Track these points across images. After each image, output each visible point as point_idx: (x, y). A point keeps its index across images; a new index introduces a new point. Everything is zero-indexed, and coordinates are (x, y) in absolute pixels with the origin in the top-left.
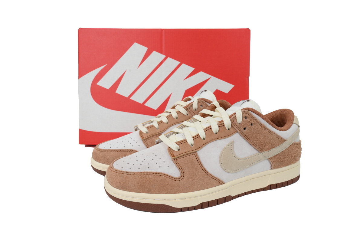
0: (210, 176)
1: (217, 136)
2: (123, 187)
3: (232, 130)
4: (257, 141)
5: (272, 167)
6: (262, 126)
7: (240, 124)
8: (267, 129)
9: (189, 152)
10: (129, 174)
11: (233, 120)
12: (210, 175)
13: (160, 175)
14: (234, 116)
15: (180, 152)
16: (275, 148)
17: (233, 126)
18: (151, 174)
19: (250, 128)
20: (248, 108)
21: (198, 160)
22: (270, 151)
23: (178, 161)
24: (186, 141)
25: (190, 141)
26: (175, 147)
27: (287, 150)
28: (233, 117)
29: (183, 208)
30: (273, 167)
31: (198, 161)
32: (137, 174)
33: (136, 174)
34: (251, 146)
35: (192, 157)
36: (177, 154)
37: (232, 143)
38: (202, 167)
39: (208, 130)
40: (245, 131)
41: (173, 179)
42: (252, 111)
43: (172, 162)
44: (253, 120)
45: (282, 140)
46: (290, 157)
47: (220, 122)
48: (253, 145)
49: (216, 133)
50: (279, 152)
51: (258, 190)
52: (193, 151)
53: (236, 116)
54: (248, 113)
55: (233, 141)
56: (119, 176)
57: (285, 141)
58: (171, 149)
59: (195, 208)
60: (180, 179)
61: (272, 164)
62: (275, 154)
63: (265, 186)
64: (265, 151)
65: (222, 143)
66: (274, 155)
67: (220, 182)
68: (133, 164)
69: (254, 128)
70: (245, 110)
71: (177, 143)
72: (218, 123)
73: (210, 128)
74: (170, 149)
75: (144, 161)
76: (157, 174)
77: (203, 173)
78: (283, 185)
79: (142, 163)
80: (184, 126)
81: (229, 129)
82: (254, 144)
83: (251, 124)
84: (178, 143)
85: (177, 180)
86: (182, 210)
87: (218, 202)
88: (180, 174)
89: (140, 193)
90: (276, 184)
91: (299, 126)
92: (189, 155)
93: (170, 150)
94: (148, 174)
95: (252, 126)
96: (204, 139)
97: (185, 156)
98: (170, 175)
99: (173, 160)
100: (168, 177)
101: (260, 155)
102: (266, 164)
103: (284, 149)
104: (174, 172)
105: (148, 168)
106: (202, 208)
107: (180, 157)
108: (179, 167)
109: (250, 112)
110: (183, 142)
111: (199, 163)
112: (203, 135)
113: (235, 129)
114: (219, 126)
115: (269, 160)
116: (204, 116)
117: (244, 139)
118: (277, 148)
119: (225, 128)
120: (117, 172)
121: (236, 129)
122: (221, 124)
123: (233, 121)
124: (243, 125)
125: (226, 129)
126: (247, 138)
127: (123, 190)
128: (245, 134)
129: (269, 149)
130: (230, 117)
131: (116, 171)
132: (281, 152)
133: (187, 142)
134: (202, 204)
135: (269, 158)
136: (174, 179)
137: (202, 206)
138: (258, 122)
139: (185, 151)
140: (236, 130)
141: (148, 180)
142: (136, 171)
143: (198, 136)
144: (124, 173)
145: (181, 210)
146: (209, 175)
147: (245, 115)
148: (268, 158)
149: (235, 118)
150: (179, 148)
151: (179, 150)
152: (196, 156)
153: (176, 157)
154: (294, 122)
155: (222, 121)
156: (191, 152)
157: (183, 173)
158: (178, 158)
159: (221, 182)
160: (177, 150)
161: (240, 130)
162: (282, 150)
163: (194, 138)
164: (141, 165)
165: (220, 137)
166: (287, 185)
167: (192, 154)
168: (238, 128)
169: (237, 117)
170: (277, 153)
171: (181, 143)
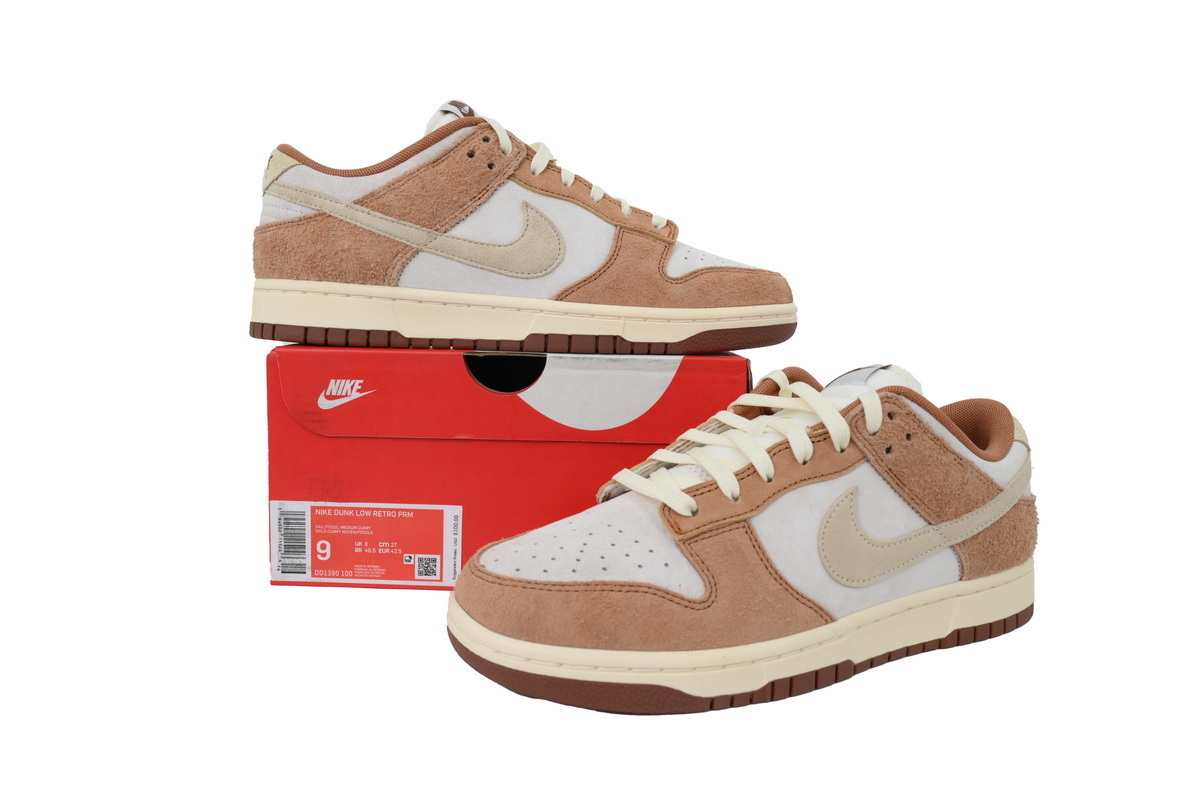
0: (796, 595)
1: (807, 471)
2: (527, 630)
3: (852, 453)
4: (924, 489)
5: (963, 573)
6: (938, 443)
7: (874, 434)
8: (953, 453)
9: (727, 521)
10: (547, 587)
11: (854, 421)
12: (794, 593)
13: (646, 590)
14: (857, 410)
15: (700, 519)
16: (974, 512)
17: (856, 440)
18: (615, 588)
19: (906, 447)
20: (895, 387)
21: (755, 543)
22: (959, 521)
23: (697, 547)
24: (714, 486)
25: (729, 486)
26: (683, 504)
27: (1006, 520)
28: (853, 413)
29: (716, 698)
30: (966, 571)
31: (757, 547)
32: (572, 588)
33: (568, 588)
34: (905, 505)
35: (738, 535)
36: (691, 527)
37: (853, 493)
38: (770, 568)
39: (781, 451)
40: (889, 456)
41: (686, 603)
42: (907, 397)
43: (677, 552)
44: (911, 423)
45: (993, 489)
46: (1014, 542)
47: (814, 428)
48: (913, 500)
49: (805, 463)
50: (985, 526)
51: (924, 648)
52: (741, 517)
53: (863, 410)
54: (897, 403)
55: (856, 488)
56: (514, 595)
57: (1001, 491)
58: (670, 509)
59: (751, 698)
60: (707, 604)
61: (965, 564)
62: (976, 532)
63: (943, 634)
64: (948, 520)
65: (821, 495)
66: (970, 535)
67: (824, 615)
68: (553, 559)
69: (916, 447)
70: (890, 394)
71: (688, 491)
72: (809, 430)
73: (784, 446)
74: (665, 509)
75: (584, 548)
76: (633, 589)
77: (773, 586)
78: (994, 632)
79: (580, 556)
80: (690, 445)
81: (842, 451)
82: (915, 498)
83: (908, 437)
84: (692, 491)
85: (698, 606)
86: (715, 703)
87: (817, 680)
88: (703, 589)
89: (585, 647)
90: (975, 629)
91: (1029, 450)
92: (727, 529)
93: (667, 513)
94: (605, 588)
95: (910, 442)
96: (770, 480)
97: (715, 532)
98: (674, 589)
99: (681, 544)
100: (669, 597)
101: (933, 534)
102: (948, 562)
103: (998, 518)
104: (687, 582)
105: (604, 569)
106: (773, 699)
107: (701, 537)
108: (701, 565)
109: (904, 398)
110: (707, 489)
111: (761, 554)
112: (765, 467)
113: (860, 450)
114: (814, 439)
115: (957, 548)
116: (750, 412)
117: (884, 483)
118: (979, 510)
119: (832, 445)
120: (503, 582)
121: (864, 449)
122: (820, 435)
123: (853, 424)
124: (885, 439)
125: (835, 451)
126: (896, 479)
127: (527, 640)
128: (890, 467)
129: (957, 515)
130: (844, 413)
131: (498, 581)
132: (990, 523)
133: (717, 488)
134: (773, 684)
135: (958, 544)
136: (689, 604)
137: (774, 691)
138: (927, 430)
139: (715, 516)
140: (863, 453)
141: (608, 608)
142: (566, 577)
143: (751, 471)
144: (529, 586)
145: (712, 704)
146: (791, 591)
147: (890, 408)
148: (954, 542)
149: (859, 417)
150: (695, 507)
151: (694, 513)
152: (749, 532)
153: (690, 535)
154: (1016, 436)
155: (822, 425)
156: (734, 519)
157: (712, 584)
158: (696, 539)
159: (825, 617)
160: (689, 514)
161: (874, 453)
162: (994, 520)
163: (740, 477)
164: (578, 560)
165: (818, 475)
166: (1005, 631)
167: (737, 525)
168: (869, 448)
169: (866, 412)
170: (981, 529)
171: (700, 492)
